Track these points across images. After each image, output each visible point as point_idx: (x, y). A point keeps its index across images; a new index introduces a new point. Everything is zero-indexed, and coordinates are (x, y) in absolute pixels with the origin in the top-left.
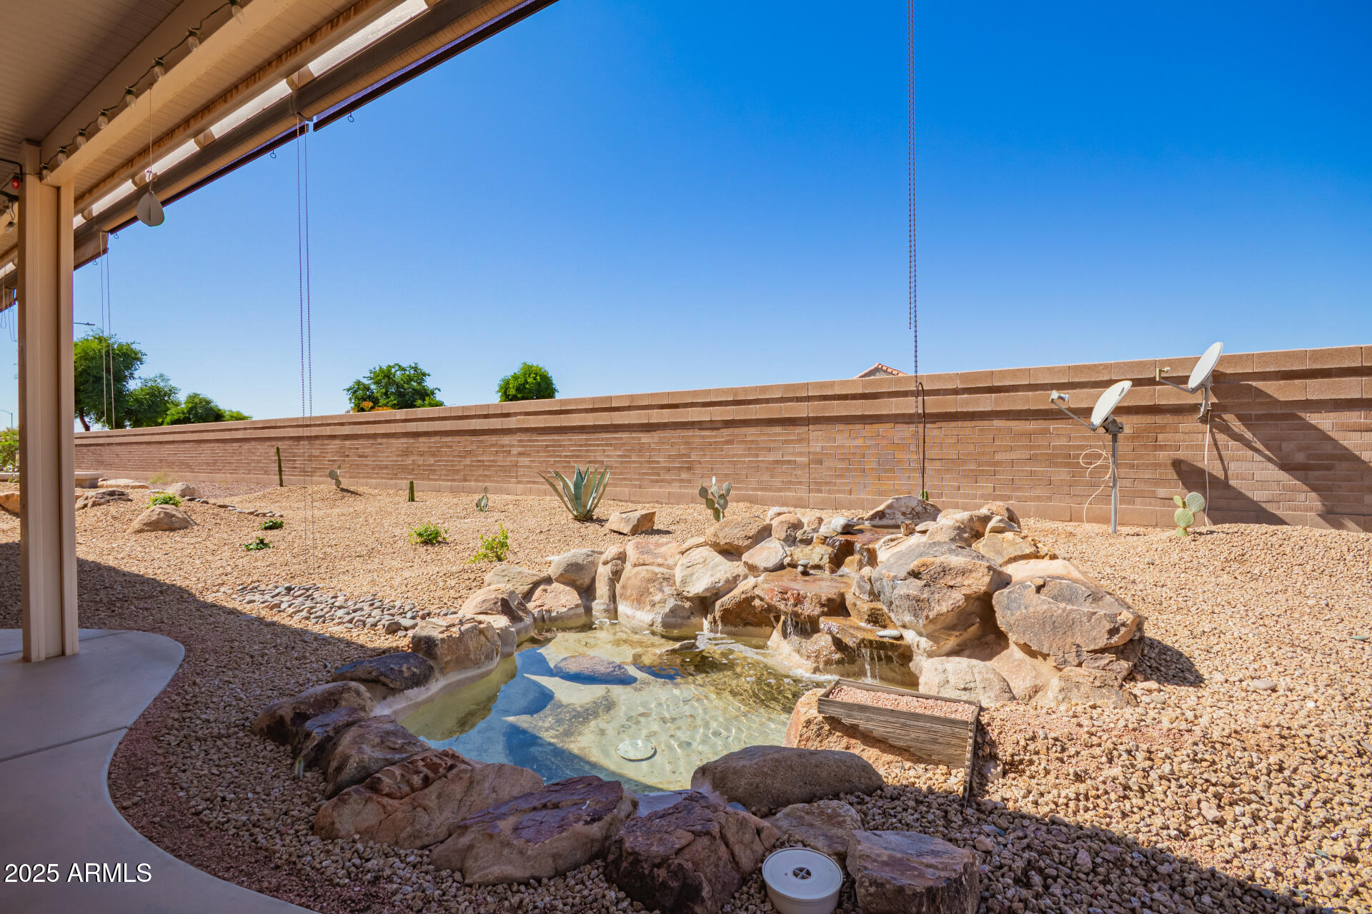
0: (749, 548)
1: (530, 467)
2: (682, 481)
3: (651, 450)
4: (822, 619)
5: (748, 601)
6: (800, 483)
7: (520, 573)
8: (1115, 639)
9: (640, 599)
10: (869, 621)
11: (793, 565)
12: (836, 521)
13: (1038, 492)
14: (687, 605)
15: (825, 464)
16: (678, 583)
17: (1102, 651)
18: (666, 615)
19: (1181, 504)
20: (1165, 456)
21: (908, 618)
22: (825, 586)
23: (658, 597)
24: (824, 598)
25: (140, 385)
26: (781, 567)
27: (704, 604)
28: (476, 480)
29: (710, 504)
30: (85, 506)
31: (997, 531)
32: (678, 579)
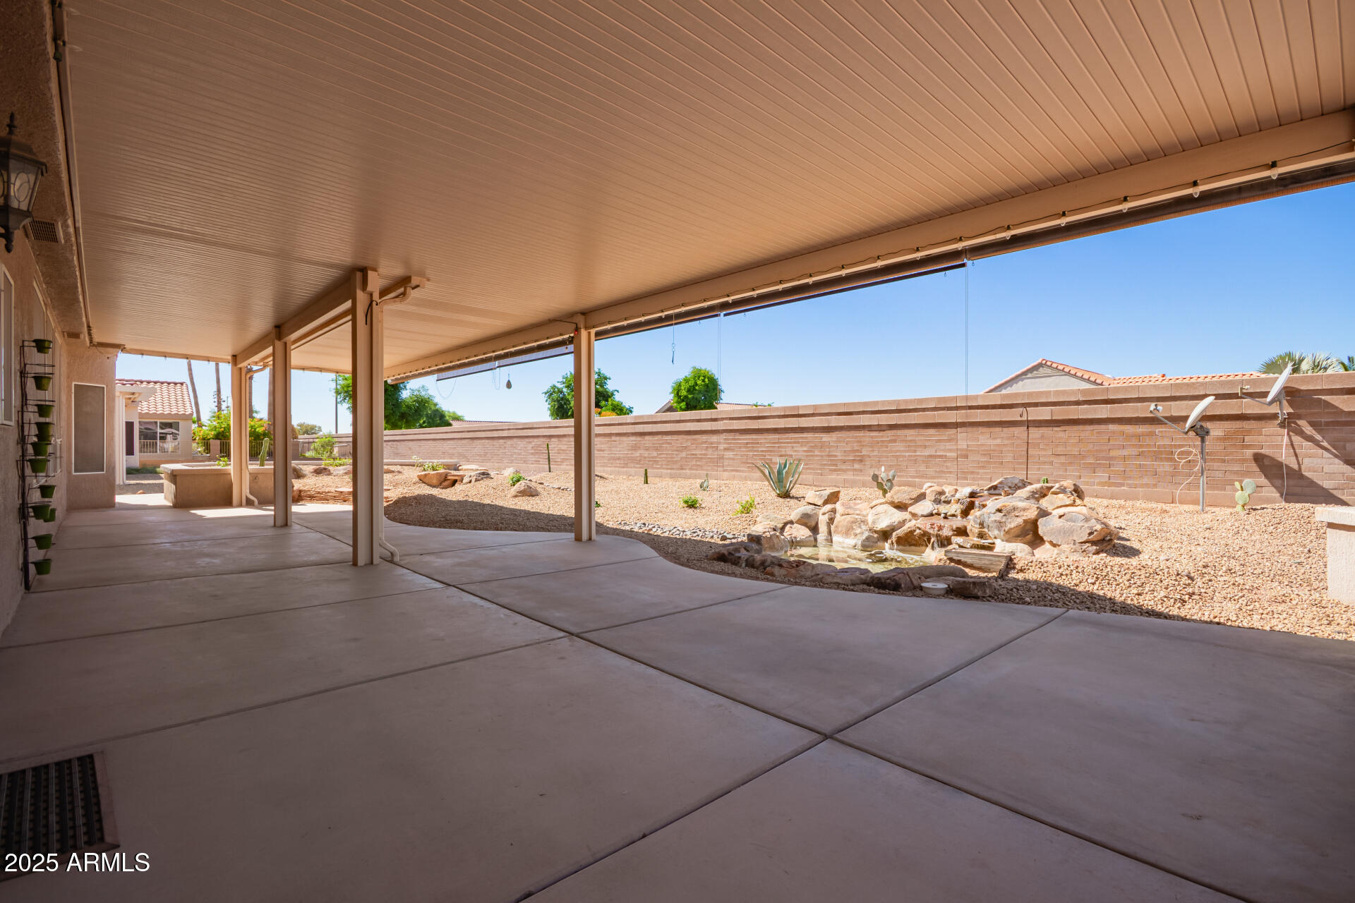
0: (911, 505)
1: (733, 459)
2: (855, 470)
3: (830, 447)
4: (952, 537)
5: (912, 532)
6: (950, 472)
7: (776, 518)
8: (1092, 536)
9: (848, 532)
10: (978, 537)
11: (939, 514)
12: (965, 491)
13: (1146, 480)
14: (876, 535)
15: (970, 458)
16: (870, 523)
17: (1085, 542)
18: (864, 541)
19: (1240, 488)
20: (1249, 453)
21: (996, 532)
22: (958, 522)
23: (858, 531)
24: (954, 527)
25: (409, 394)
26: (931, 515)
27: (885, 535)
28: (691, 469)
29: (880, 486)
30: (470, 482)
31: (1056, 493)
32: (870, 521)
